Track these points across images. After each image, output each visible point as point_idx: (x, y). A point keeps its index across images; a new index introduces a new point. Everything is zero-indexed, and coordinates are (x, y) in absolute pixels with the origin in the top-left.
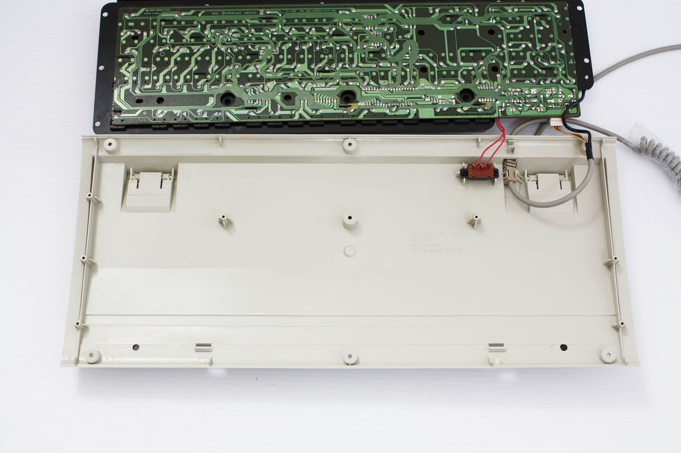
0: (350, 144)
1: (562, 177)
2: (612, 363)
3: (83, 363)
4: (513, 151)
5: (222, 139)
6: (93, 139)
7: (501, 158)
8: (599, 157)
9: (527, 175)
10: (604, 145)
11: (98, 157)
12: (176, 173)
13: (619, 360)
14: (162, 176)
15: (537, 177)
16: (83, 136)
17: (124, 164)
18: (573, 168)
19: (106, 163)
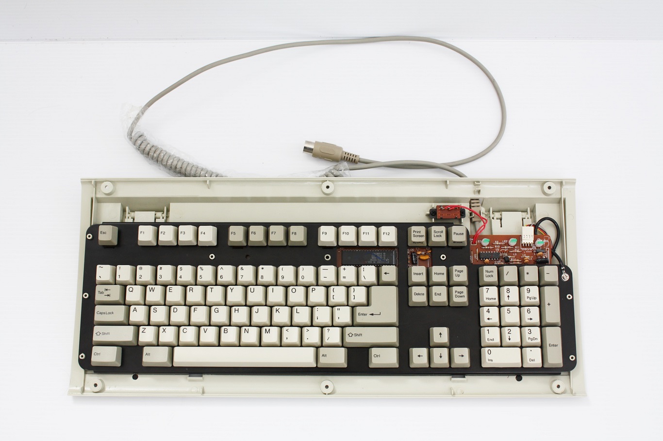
0: (328, 187)
1: (524, 214)
2: (562, 393)
3: (88, 392)
4: (479, 192)
5: (210, 181)
6: (91, 182)
7: (468, 198)
8: (560, 197)
9: (493, 212)
10: (564, 187)
11: (96, 198)
12: (168, 211)
13: (569, 391)
14: (155, 214)
15: (501, 215)
16: (81, 179)
17: (120, 204)
18: (535, 206)
19: (104, 202)
